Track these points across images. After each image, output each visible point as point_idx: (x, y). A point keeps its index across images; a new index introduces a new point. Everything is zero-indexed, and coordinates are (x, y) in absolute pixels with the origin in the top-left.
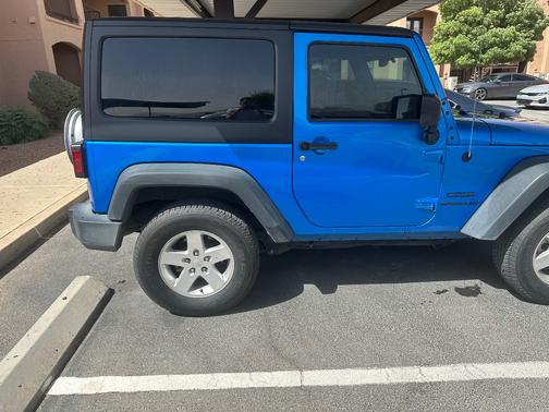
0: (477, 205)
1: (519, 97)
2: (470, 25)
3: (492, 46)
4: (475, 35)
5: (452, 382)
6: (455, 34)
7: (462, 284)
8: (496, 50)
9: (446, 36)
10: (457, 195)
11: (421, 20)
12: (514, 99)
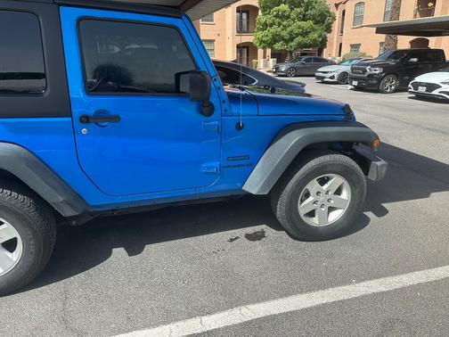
0: (252, 166)
1: (316, 74)
2: (281, 18)
3: (297, 35)
4: (285, 27)
5: (226, 327)
6: (271, 25)
7: (250, 230)
8: (299, 39)
9: (265, 26)
10: (234, 159)
11: (248, 12)
12: (314, 76)
